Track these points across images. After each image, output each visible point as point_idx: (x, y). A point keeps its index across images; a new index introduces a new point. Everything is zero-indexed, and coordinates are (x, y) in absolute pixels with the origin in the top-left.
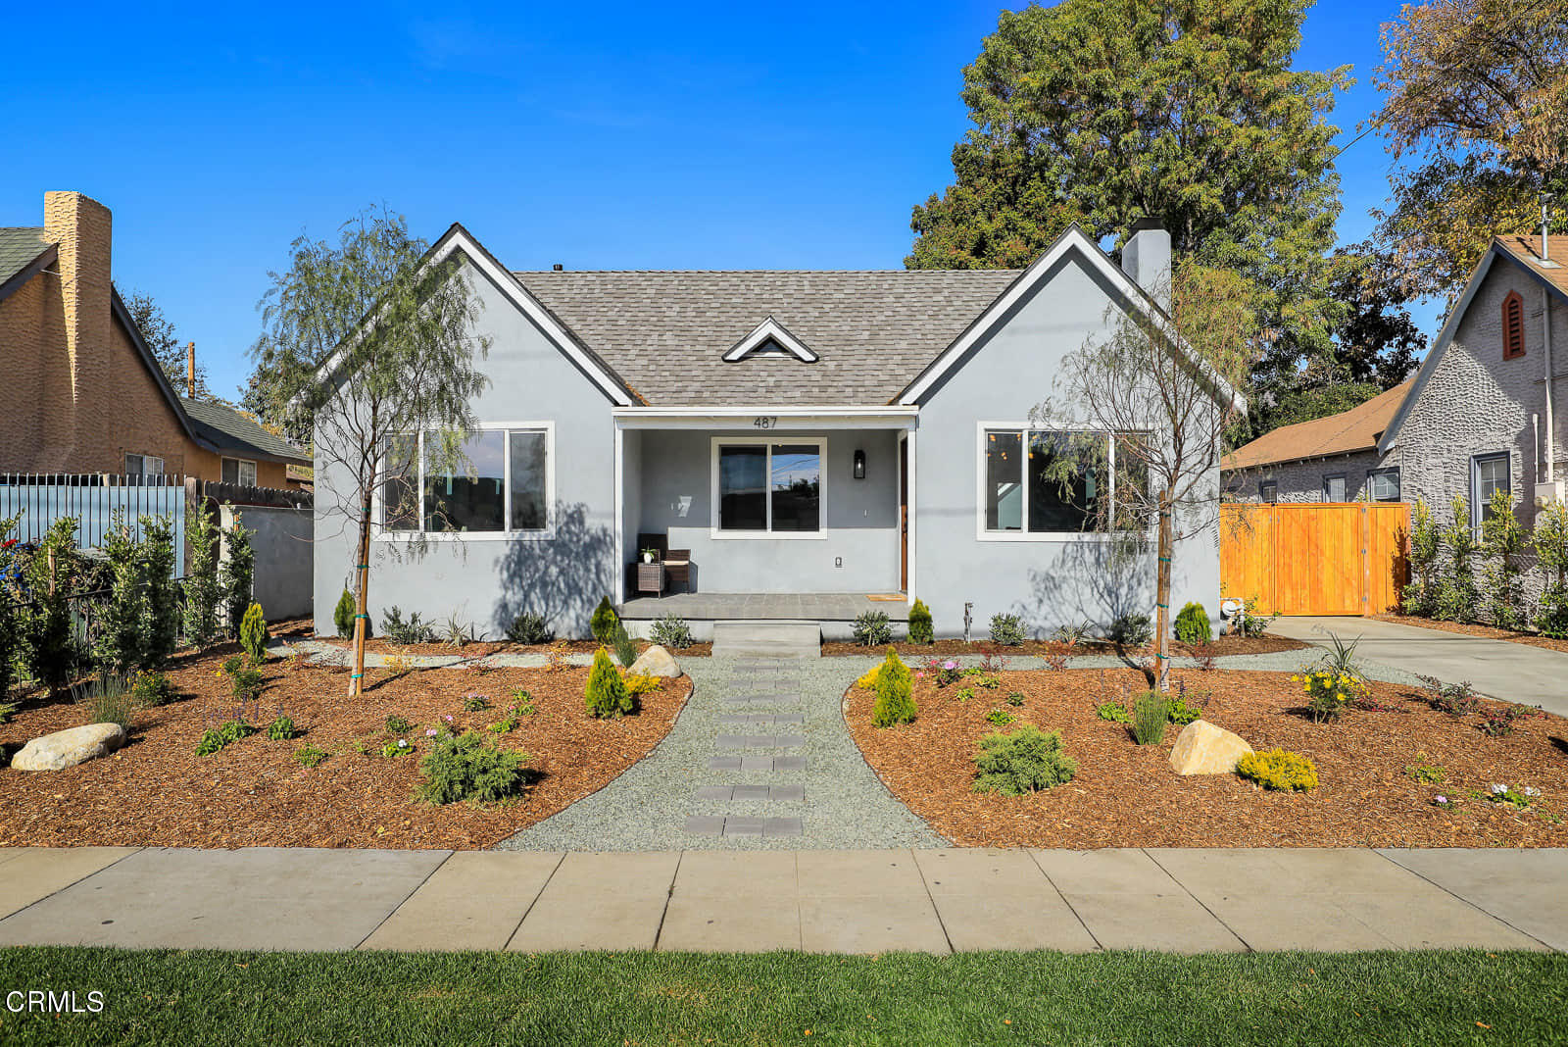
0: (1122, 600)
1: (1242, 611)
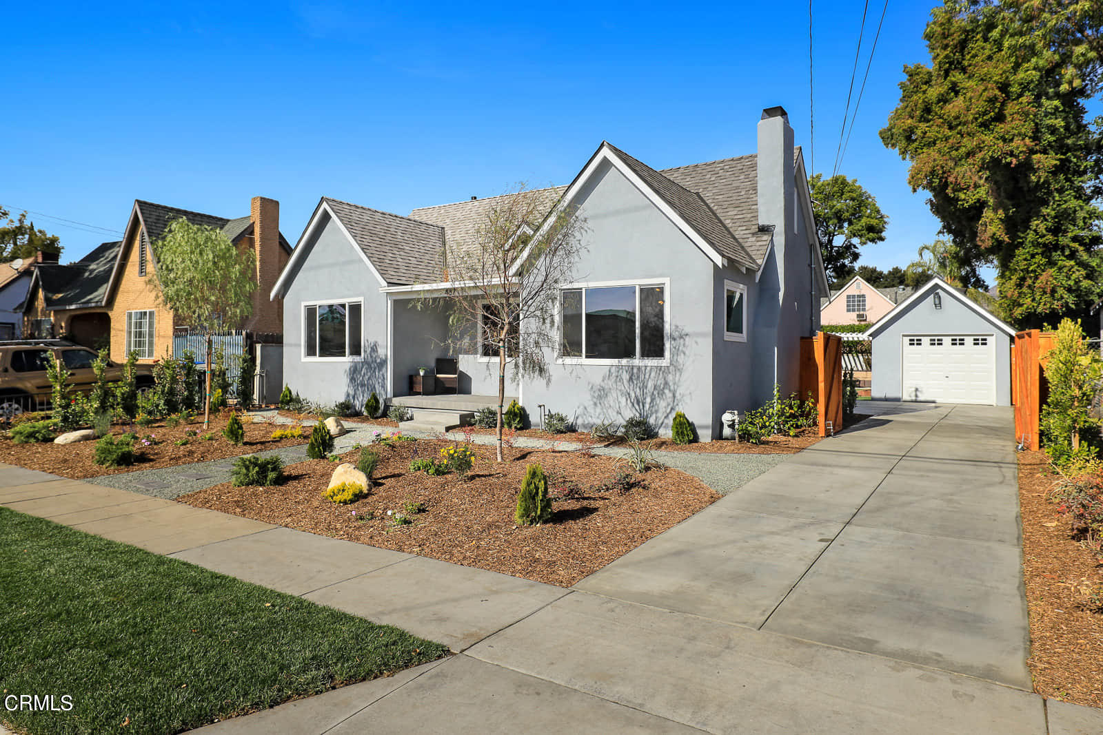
0: (647, 406)
1: (736, 421)
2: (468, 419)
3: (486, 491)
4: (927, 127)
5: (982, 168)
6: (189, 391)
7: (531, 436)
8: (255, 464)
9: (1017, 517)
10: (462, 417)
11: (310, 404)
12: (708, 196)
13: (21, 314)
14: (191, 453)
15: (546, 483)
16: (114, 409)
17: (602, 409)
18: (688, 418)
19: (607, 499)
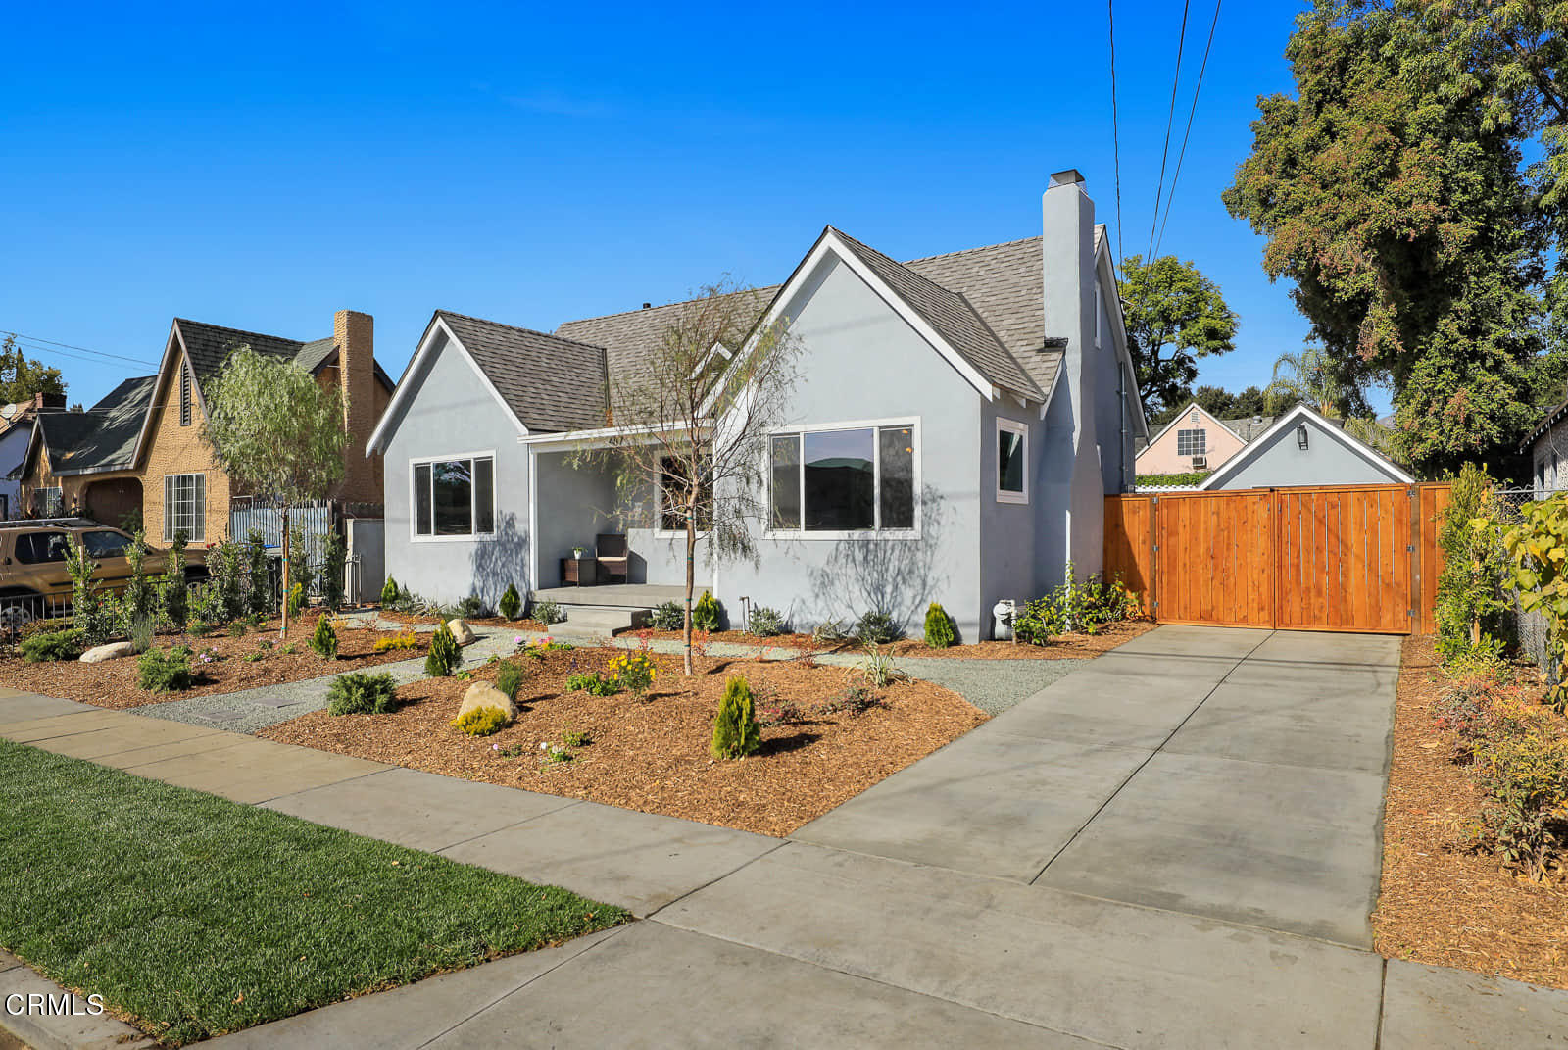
1: (1013, 615)
2: (643, 619)
3: (672, 716)
4: (1291, 185)
5: (1368, 245)
6: (256, 586)
7: (730, 641)
8: (360, 685)
9: (1388, 737)
10: (635, 616)
11: (423, 602)
12: (974, 297)
13: (18, 482)
14: (267, 671)
15: (752, 702)
16: (156, 613)
17: (826, 601)
18: (947, 612)
19: (835, 723)
